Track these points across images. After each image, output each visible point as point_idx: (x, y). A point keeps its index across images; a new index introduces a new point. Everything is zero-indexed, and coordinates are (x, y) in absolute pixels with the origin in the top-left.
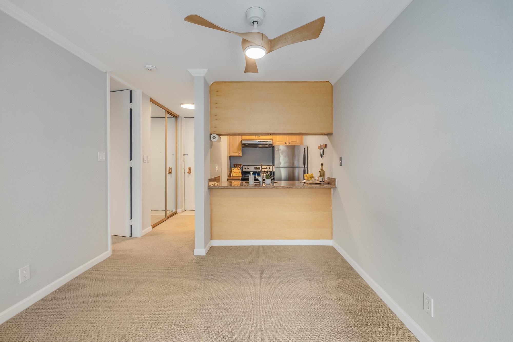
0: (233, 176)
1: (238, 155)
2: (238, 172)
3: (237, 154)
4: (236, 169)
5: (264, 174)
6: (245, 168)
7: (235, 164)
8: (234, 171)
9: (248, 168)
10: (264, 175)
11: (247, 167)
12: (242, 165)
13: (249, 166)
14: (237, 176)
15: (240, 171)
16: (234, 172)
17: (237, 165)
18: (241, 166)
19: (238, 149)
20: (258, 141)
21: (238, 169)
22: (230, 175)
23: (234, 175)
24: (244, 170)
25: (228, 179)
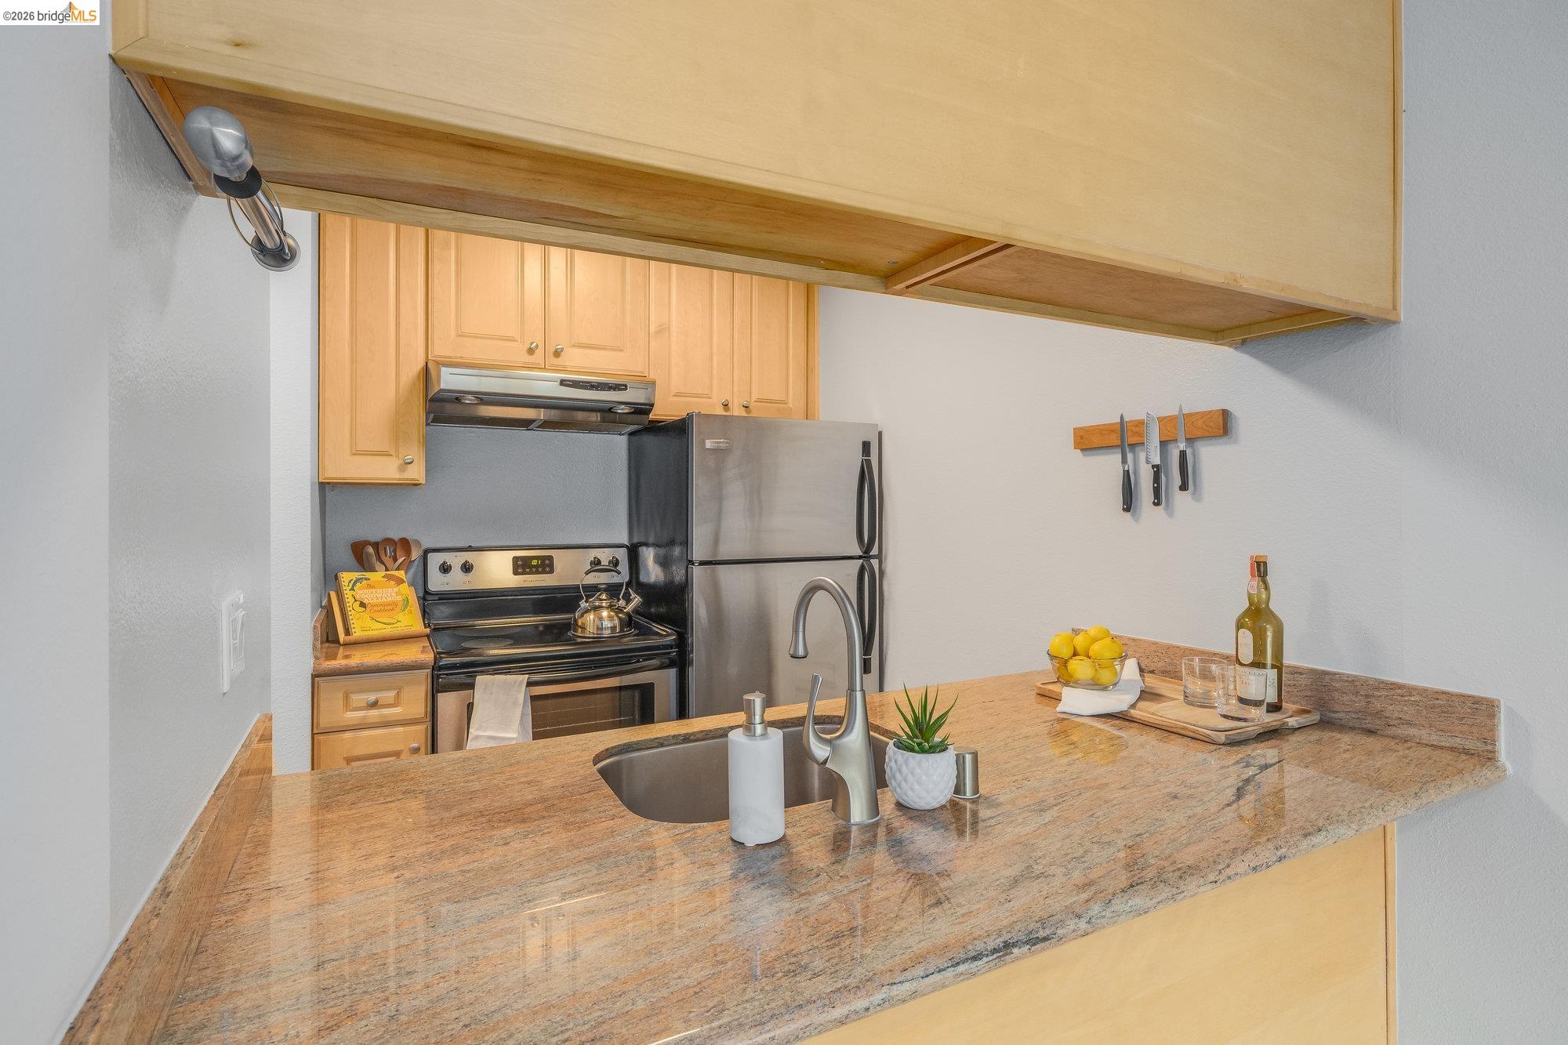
0: (358, 633)
1: (398, 477)
2: (395, 604)
3: (386, 470)
4: (378, 576)
5: (600, 607)
6: (445, 569)
7: (367, 543)
8: (362, 593)
9: (467, 568)
10: (601, 619)
11: (456, 560)
12: (418, 543)
13: (470, 549)
14: (388, 631)
15: (407, 592)
16: (362, 605)
17: (376, 545)
18: (416, 554)
19: (398, 435)
20: (563, 383)
21: (389, 578)
22: (329, 636)
23: (362, 626)
24: (438, 582)
25: (314, 676)
